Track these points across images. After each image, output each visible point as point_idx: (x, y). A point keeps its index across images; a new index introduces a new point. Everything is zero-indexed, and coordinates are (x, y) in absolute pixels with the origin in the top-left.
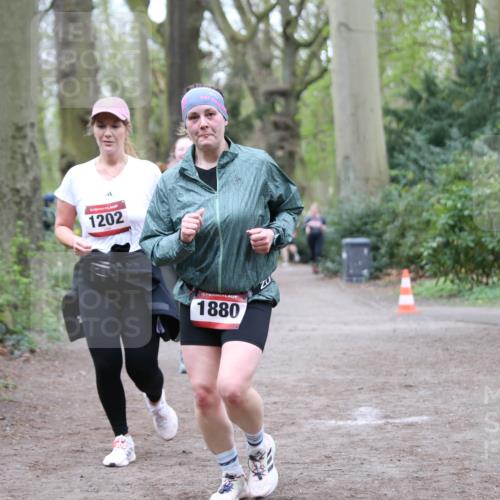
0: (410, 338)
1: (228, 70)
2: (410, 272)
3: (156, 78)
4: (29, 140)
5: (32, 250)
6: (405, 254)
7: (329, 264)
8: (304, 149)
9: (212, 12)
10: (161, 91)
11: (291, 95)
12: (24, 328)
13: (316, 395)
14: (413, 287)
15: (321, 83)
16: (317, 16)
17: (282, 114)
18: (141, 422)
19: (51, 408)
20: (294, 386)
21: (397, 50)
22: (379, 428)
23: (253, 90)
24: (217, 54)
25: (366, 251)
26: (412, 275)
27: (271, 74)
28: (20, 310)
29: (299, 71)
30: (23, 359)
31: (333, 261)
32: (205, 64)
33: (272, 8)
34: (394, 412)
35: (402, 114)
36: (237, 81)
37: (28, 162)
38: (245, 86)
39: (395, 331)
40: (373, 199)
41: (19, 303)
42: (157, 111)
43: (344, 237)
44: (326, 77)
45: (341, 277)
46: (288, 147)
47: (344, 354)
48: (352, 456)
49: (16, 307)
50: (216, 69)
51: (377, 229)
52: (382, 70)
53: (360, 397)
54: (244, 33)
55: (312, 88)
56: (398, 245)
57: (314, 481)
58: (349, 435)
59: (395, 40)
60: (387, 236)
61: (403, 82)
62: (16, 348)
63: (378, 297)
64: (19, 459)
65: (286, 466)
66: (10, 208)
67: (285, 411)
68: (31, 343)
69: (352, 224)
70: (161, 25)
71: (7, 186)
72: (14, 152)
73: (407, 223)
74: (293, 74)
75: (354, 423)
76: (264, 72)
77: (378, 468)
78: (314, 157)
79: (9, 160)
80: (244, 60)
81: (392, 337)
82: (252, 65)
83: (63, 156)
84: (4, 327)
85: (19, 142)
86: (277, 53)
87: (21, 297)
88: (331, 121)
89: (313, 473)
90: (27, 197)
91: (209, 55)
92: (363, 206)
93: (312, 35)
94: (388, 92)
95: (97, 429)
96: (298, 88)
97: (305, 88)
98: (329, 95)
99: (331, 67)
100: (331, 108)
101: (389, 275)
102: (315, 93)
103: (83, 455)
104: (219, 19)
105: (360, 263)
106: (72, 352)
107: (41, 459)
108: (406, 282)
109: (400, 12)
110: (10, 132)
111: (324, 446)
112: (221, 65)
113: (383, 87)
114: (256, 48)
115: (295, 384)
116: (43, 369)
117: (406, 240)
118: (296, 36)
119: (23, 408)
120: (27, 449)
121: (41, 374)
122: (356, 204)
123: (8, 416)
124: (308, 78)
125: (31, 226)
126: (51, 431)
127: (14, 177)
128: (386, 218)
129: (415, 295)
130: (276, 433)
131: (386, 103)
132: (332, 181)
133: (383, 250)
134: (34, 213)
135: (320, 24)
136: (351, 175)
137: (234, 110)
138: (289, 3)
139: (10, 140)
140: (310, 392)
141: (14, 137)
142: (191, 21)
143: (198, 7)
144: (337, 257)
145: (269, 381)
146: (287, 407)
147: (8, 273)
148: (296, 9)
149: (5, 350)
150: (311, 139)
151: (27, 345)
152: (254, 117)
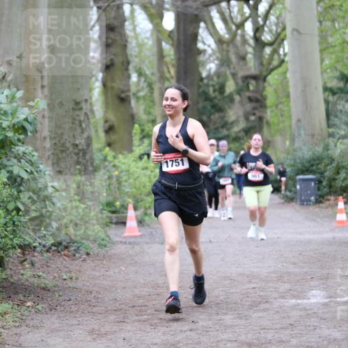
0: (345, 243)
1: (217, 62)
2: (343, 198)
3: (168, 68)
4: (84, 111)
5: (87, 186)
6: (339, 185)
7: (288, 193)
8: (269, 115)
9: (205, 22)
10: (172, 78)
11: (260, 78)
12: (82, 239)
13: (282, 282)
14: (345, 208)
15: (281, 70)
16: (277, 25)
17: (253, 91)
18: (163, 302)
19: (102, 292)
20: (266, 277)
21: (332, 46)
22: (326, 305)
23: (234, 75)
24: (209, 51)
25: (313, 184)
26: (345, 200)
27: (246, 64)
28: (79, 226)
29: (265, 62)
30: (81, 259)
31: (290, 191)
32: (201, 58)
33: (246, 19)
34: (336, 293)
35: (336, 90)
36: (223, 69)
37: (84, 125)
38: (228, 73)
39: (334, 238)
40: (317, 149)
41: (78, 221)
43: (298, 174)
44: (284, 65)
45: (296, 203)
46: (258, 114)
47: (300, 254)
48: (308, 324)
49: (76, 225)
50: (208, 61)
51: (320, 169)
52: (322, 61)
53: (312, 283)
55: (273, 73)
56: (335, 179)
57: (283, 341)
58: (305, 309)
59: (330, 40)
60: (327, 174)
61: (336, 69)
62: (77, 252)
63: (321, 215)
64: (81, 327)
65: (264, 331)
66: (71, 158)
67: (261, 294)
68: (87, 249)
69: (303, 166)
70: (171, 32)
71: (70, 142)
72: (74, 119)
73: (341, 165)
74: (261, 64)
75: (308, 301)
76: (241, 63)
77: (326, 332)
78: (276, 121)
79: (71, 125)
80: (228, 55)
81: (332, 242)
82: (233, 58)
83: (106, 121)
84: (68, 238)
85: (78, 113)
86: (250, 50)
87: (80, 217)
88: (288, 96)
89: (282, 336)
90: (83, 149)
91: (205, 51)
92: (310, 153)
93: (273, 38)
94: (325, 76)
95: (134, 307)
96: (265, 73)
97: (270, 73)
98: (286, 78)
99: (286, 59)
100: (288, 87)
101: (329, 200)
102: (276, 77)
103: (124, 324)
104: (210, 26)
105: (309, 192)
106: (115, 254)
107: (96, 327)
108: (341, 205)
109: (333, 21)
110: (71, 105)
111: (289, 317)
112: (212, 59)
113: (323, 72)
114: (236, 46)
115: (266, 274)
116: (96, 266)
117: (340, 176)
118: (263, 38)
119: (83, 293)
120: (87, 321)
121: (94, 269)
122: (306, 152)
123: (73, 298)
124: (271, 66)
125: (85, 169)
126: (102, 308)
127: (74, 136)
128: (326, 161)
129: (347, 213)
130: (256, 309)
131: (325, 83)
132: (288, 136)
133: (324, 183)
134: (87, 161)
135: (279, 30)
136: (302, 132)
137: (221, 89)
138: (257, 16)
139: (71, 111)
140: (278, 280)
141: (74, 109)
142: (192, 29)
143: (196, 19)
144: (293, 189)
145: (250, 273)
146: (262, 291)
147: (71, 201)
148: (263, 20)
149: (70, 254)
150: (274, 108)
151: (84, 249)
152: (234, 93)
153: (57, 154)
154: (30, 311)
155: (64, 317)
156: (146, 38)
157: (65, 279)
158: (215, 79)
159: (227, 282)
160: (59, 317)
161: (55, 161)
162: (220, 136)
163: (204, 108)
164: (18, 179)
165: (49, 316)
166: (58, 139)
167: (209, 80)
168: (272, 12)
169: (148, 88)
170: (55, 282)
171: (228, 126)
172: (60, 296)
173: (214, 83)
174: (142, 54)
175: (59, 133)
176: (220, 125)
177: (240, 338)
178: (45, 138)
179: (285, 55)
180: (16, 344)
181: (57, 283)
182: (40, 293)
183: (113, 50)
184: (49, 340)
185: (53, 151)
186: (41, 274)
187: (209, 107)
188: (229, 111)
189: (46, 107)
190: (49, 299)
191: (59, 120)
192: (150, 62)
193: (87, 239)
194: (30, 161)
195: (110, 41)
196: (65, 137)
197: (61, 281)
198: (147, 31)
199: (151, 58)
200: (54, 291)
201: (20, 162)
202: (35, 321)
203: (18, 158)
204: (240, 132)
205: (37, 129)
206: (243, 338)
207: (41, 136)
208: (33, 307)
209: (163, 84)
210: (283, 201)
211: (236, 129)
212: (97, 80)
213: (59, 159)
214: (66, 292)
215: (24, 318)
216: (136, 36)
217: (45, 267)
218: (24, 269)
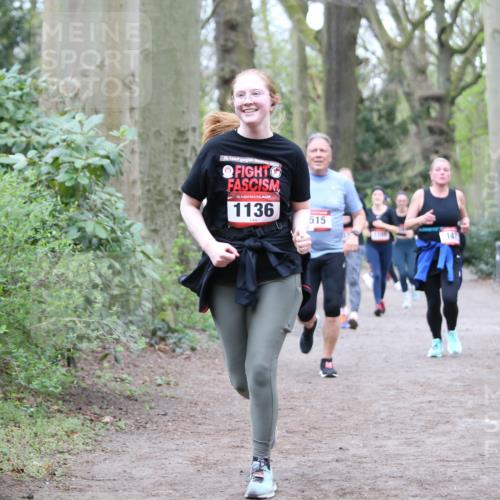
1: (384, 76)
3: (313, 83)
4: (190, 144)
5: (194, 251)
7: (483, 266)
8: (458, 151)
9: (368, 19)
10: (318, 97)
11: (445, 100)
12: (185, 327)
13: (471, 394)
15: (475, 89)
16: (472, 23)
17: (436, 119)
18: (299, 419)
19: (212, 404)
20: (448, 386)
23: (408, 95)
24: (374, 61)
27: (426, 79)
28: (181, 309)
29: (453, 77)
30: (183, 357)
31: (487, 264)
32: (362, 70)
33: (427, 16)
36: (392, 87)
38: (400, 92)
41: (180, 302)
42: (314, 116)
43: (497, 239)
44: (481, 81)
45: (495, 280)
46: (442, 151)
49: (177, 306)
50: (372, 75)
54: (399, 39)
55: (464, 93)
57: (469, 479)
62: (177, 346)
64: (180, 454)
65: (442, 463)
66: (171, 210)
67: (440, 410)
68: (192, 342)
70: (319, 32)
71: (170, 188)
72: (177, 156)
74: (448, 80)
76: (419, 78)
78: (468, 163)
79: (172, 164)
80: (400, 67)
82: (407, 70)
84: (165, 326)
85: (181, 146)
86: (432, 59)
87: (182, 297)
88: (486, 126)
89: (467, 471)
91: (366, 61)
93: (466, 43)
96: (453, 93)
97: (460, 94)
98: (483, 100)
99: (484, 73)
100: (485, 114)
102: (470, 99)
103: (242, 450)
104: (375, 26)
107: (202, 454)
110: (173, 135)
111: (479, 444)
112: (377, 71)
114: (412, 54)
115: (448, 382)
116: (204, 367)
118: (451, 43)
119: (184, 405)
120: (189, 444)
121: (201, 372)
123: (170, 412)
124: (462, 84)
126: (211, 427)
127: (176, 180)
130: (431, 431)
135: (475, 31)
137: (390, 115)
138: (444, 10)
139: (172, 144)
140: (464, 391)
141: (176, 142)
142: (348, 28)
143: (355, 15)
144: (491, 260)
145: (424, 380)
146: (442, 406)
147: (170, 273)
148: (451, 16)
149: (167, 348)
150: (465, 143)
151: (188, 343)
152: (408, 121)
153: (152, 205)
154: (108, 430)
155: (156, 438)
156: (283, 40)
157: (160, 385)
158: (381, 100)
159: (392, 392)
160: (150, 439)
161: (148, 215)
162: (387, 182)
163: (365, 142)
164: (95, 241)
165: (134, 436)
166: (152, 184)
167: (372, 102)
168: (464, 5)
169: (285, 113)
170: (144, 389)
171: (399, 169)
172: (151, 408)
173: (380, 106)
174: (278, 63)
175: (155, 176)
176: (387, 167)
177: (407, 473)
178: (134, 182)
179: (483, 67)
180: (87, 476)
181: (148, 390)
182: (124, 404)
183: (235, 57)
184: (134, 472)
185: (145, 201)
186: (125, 376)
187: (372, 141)
188: (400, 147)
189: (136, 138)
190: (136, 413)
191: (155, 157)
192: (288, 75)
193: (193, 328)
194: (112, 215)
195: (230, 44)
196: (164, 180)
197: (154, 387)
198: (284, 31)
199: (289, 69)
200: (143, 402)
201: (97, 216)
202: (115, 444)
203: (95, 211)
204: (416, 176)
205: (123, 170)
206: (411, 473)
207: (128, 179)
208: (112, 424)
209: (307, 107)
210: (476, 277)
211: (410, 173)
212: (211, 100)
213: (154, 213)
214: (161, 403)
215: (99, 439)
216: (269, 38)
217: (131, 366)
218: (101, 370)
